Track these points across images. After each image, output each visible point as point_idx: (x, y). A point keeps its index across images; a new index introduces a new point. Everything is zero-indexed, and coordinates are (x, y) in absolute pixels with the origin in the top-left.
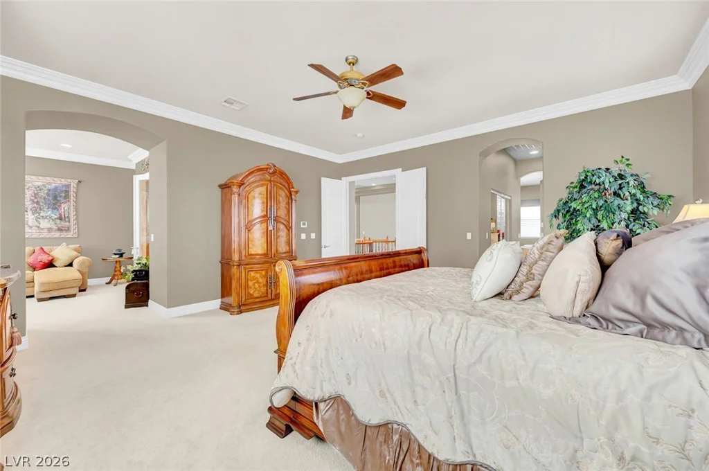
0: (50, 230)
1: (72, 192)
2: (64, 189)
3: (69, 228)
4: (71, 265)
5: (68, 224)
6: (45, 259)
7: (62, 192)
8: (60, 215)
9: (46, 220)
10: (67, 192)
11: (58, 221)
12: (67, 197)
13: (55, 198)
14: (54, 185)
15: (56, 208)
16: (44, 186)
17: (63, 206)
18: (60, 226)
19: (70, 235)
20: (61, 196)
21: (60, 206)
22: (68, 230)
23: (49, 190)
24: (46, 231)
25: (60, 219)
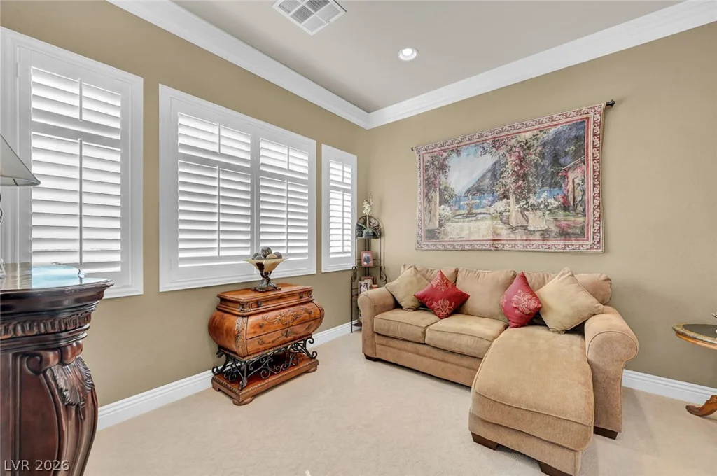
0: (545, 234)
1: (591, 137)
2: (573, 134)
3: (583, 228)
4: (578, 330)
5: (580, 219)
6: (525, 303)
7: (568, 141)
8: (565, 197)
9: (539, 213)
10: (580, 139)
11: (561, 214)
12: (580, 152)
13: (556, 159)
14: (552, 130)
15: (557, 183)
16: (535, 137)
17: (571, 175)
18: (564, 223)
19: (586, 244)
20: (566, 154)
21: (565, 177)
22: (582, 233)
23: (544, 145)
24: (537, 236)
25: (565, 207)
